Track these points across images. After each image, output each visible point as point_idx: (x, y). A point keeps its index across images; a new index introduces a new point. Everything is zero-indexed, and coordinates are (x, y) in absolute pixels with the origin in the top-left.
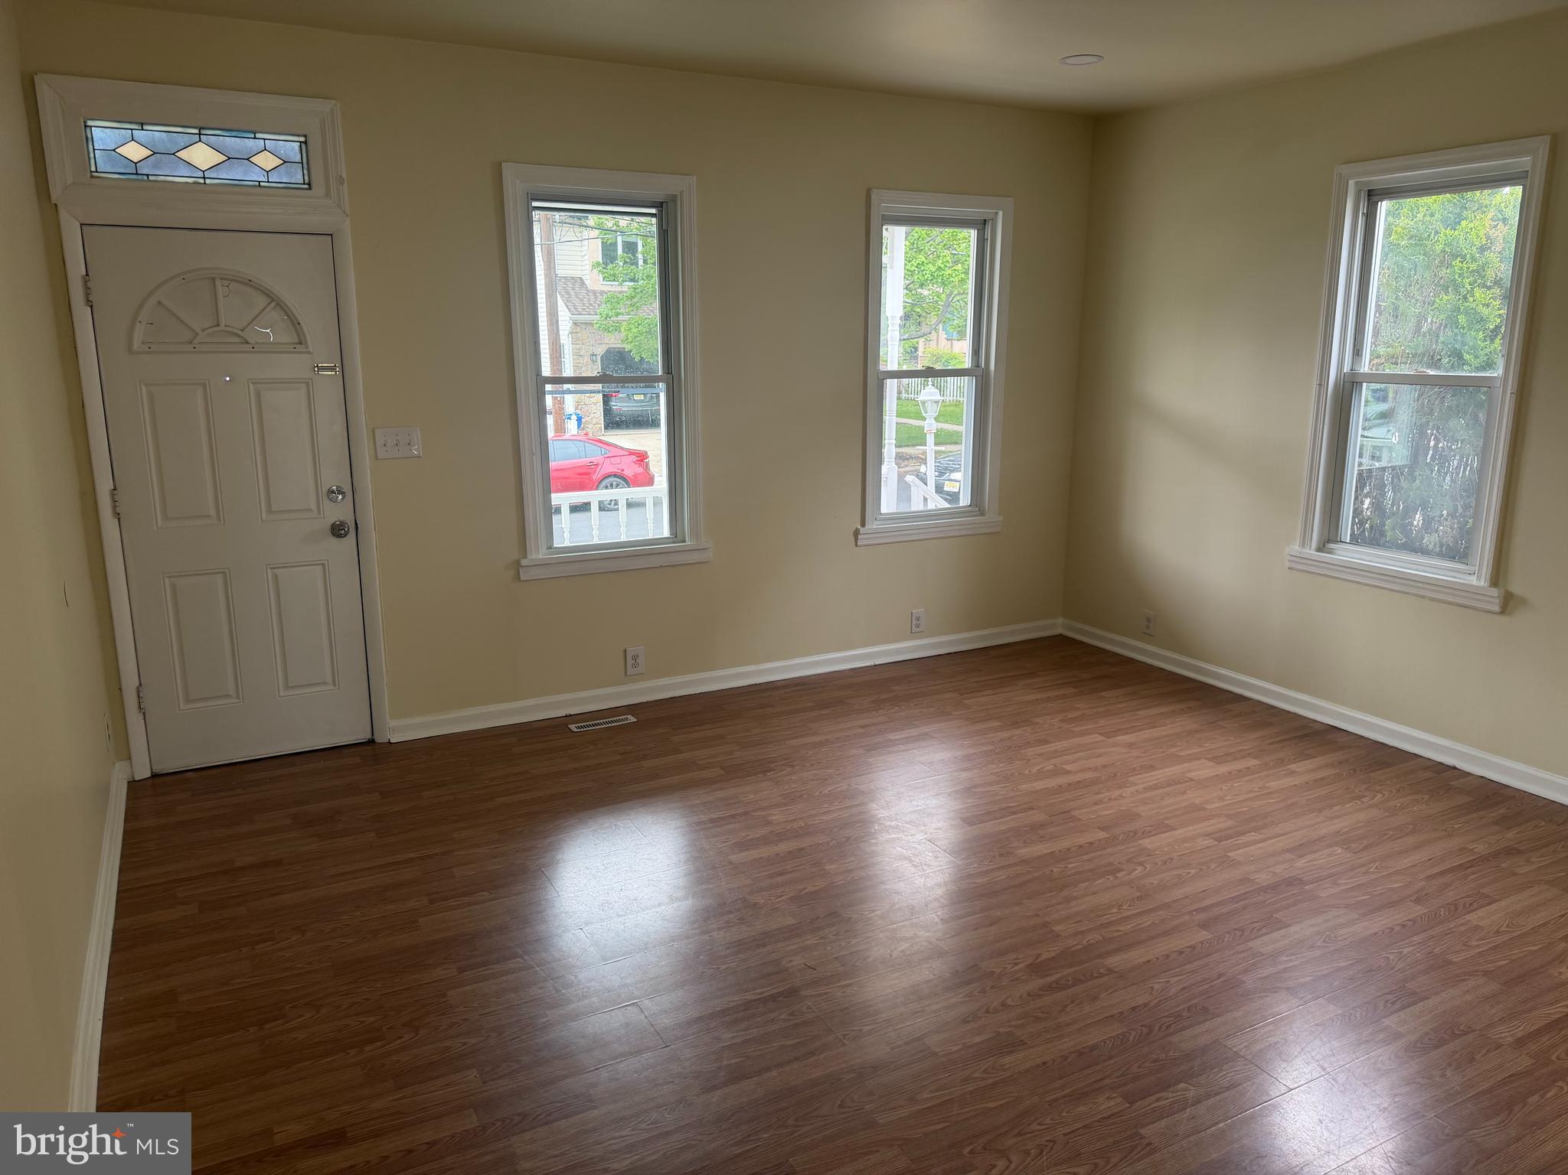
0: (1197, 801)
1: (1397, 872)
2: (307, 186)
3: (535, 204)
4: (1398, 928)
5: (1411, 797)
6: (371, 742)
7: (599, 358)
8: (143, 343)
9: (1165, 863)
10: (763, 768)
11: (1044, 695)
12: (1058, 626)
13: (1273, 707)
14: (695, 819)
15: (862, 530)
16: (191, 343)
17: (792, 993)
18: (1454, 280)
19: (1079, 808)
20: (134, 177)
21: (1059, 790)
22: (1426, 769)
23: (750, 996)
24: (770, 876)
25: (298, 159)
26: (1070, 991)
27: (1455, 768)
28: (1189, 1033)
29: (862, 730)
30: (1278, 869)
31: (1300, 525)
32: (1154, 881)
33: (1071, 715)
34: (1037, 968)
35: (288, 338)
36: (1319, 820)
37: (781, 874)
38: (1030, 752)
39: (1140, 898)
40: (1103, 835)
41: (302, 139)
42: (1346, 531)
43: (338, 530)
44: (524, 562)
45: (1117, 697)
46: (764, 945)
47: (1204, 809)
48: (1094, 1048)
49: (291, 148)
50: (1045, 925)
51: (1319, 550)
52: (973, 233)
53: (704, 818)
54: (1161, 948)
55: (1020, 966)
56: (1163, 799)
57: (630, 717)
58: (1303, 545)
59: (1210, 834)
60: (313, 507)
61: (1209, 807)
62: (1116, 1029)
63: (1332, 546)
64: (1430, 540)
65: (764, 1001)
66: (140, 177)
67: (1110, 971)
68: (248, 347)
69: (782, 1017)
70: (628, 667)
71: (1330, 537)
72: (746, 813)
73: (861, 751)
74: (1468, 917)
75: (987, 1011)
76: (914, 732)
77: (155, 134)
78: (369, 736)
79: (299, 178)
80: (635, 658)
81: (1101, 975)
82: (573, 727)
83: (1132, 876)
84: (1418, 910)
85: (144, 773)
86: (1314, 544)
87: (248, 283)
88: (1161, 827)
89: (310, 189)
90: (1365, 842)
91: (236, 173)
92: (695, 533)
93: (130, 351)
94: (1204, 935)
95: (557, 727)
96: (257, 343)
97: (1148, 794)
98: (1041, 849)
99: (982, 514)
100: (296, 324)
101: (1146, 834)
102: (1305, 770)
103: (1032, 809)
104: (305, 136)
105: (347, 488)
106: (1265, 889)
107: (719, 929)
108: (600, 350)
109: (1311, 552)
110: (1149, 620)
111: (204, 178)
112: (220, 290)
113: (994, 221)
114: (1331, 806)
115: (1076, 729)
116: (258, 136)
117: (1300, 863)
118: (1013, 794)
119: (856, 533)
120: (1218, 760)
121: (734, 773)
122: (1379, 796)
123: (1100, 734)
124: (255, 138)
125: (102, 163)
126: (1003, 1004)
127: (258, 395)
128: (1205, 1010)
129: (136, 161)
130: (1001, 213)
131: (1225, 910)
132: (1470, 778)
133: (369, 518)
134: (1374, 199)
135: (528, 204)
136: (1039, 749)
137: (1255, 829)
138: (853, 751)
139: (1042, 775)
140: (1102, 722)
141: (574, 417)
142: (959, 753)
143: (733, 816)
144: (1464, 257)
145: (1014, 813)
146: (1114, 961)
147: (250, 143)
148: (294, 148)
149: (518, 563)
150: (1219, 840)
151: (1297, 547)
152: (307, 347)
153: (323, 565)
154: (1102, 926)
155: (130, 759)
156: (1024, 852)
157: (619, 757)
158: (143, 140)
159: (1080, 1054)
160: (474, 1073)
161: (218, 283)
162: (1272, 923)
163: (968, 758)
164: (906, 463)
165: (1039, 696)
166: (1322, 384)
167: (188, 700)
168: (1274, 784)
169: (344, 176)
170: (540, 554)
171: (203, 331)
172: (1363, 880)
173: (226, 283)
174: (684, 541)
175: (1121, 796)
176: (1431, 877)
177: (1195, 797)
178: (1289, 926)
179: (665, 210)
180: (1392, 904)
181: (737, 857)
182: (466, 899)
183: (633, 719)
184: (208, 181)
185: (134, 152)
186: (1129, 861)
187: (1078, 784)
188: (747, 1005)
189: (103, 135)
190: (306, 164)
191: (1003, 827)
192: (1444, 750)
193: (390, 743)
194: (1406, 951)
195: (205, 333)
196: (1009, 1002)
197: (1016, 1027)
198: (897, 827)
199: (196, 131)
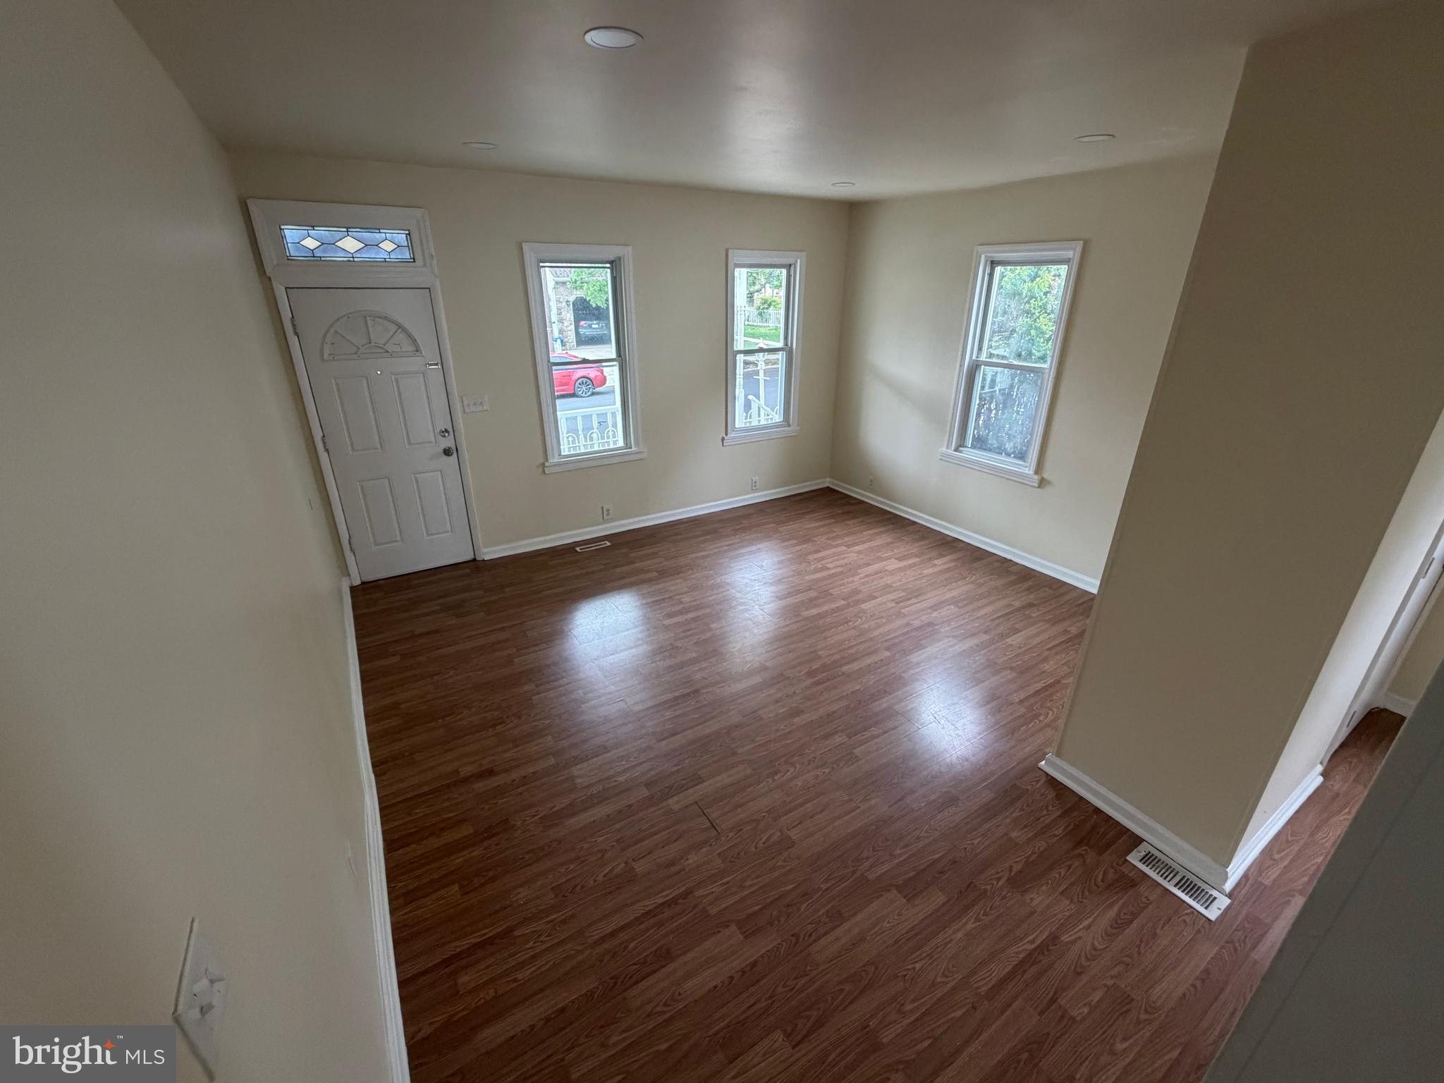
0: (889, 582)
1: (978, 618)
2: (412, 260)
3: (541, 264)
4: (975, 647)
5: (989, 577)
6: (474, 560)
7: (571, 303)
8: (329, 355)
9: (871, 616)
10: (676, 572)
11: (821, 523)
12: (827, 482)
13: (929, 528)
14: (644, 602)
15: (726, 438)
16: (356, 354)
17: (696, 692)
18: (1031, 311)
19: (833, 588)
20: (312, 258)
21: (824, 579)
22: (997, 561)
23: (676, 694)
24: (684, 631)
25: (406, 244)
26: (824, 685)
27: (1011, 561)
28: (877, 703)
29: (726, 548)
30: (923, 618)
31: (946, 438)
32: (866, 626)
33: (831, 536)
34: (810, 674)
35: (411, 348)
36: (945, 591)
37: (689, 630)
38: (811, 557)
39: (859, 636)
40: (843, 602)
41: (407, 232)
42: (969, 442)
43: (447, 452)
44: (547, 464)
45: (854, 524)
46: (682, 668)
47: (891, 586)
48: (834, 712)
49: (401, 237)
50: (815, 651)
51: (956, 450)
52: (784, 271)
53: (649, 600)
54: (869, 660)
55: (802, 673)
56: (872, 582)
57: (607, 542)
58: (947, 448)
59: (893, 600)
60: (433, 439)
61: (894, 585)
62: (844, 703)
63: (961, 449)
64: (1009, 446)
65: (684, 696)
66: (316, 258)
67: (843, 674)
68: (386, 354)
69: (693, 703)
70: (605, 516)
71: (961, 445)
72: (670, 597)
73: (727, 560)
74: (1007, 640)
75: (787, 696)
76: (754, 548)
77: (321, 232)
78: (473, 557)
79: (407, 256)
80: (608, 510)
81: (839, 676)
82: (578, 549)
83: (856, 624)
84: (985, 637)
85: (357, 582)
86: (953, 449)
87: (386, 318)
88: (872, 597)
89: (414, 261)
90: (965, 602)
91: (371, 255)
92: (637, 444)
93: (323, 360)
94: (888, 654)
95: (570, 549)
96: (393, 352)
97: (866, 579)
98: (814, 611)
99: (789, 426)
100: (414, 341)
101: (864, 601)
102: (941, 563)
103: (810, 590)
104: (409, 230)
105: (450, 430)
106: (917, 629)
107: (660, 660)
108: (572, 299)
109: (951, 451)
110: (871, 481)
111: (353, 257)
112: (369, 323)
113: (795, 264)
114: (951, 583)
115: (834, 543)
116: (381, 231)
117: (935, 614)
118: (801, 582)
119: (723, 439)
120: (899, 559)
121: (663, 574)
122: (974, 577)
123: (845, 546)
124: (380, 232)
125: (292, 251)
126: (794, 693)
127: (397, 382)
128: (885, 692)
129: (312, 248)
130: (799, 261)
131: (897, 640)
132: (1018, 566)
133: (464, 444)
134: (994, 265)
135: (538, 265)
136: (816, 556)
137: (916, 597)
138: (723, 561)
139: (816, 571)
140: (846, 539)
141: (559, 341)
142: (776, 560)
143: (663, 599)
144: (1036, 298)
145: (802, 592)
146: (845, 669)
147: (377, 235)
148: (403, 238)
149: (543, 465)
150: (897, 603)
151: (944, 449)
152: (421, 353)
153: (441, 471)
154: (840, 651)
155: (349, 575)
156: (806, 613)
157: (603, 567)
158: (315, 237)
159: (829, 715)
160: (550, 738)
161: (368, 318)
162: (919, 646)
163: (780, 562)
164: (748, 366)
165: (818, 524)
166: (962, 365)
167: (376, 544)
168: (926, 572)
169: (434, 254)
170: (556, 460)
171: (363, 346)
172: (962, 622)
173: (371, 318)
174: (631, 448)
175: (853, 581)
176: (993, 620)
177: (889, 580)
178: (926, 647)
179: (615, 265)
180: (973, 635)
181: (667, 622)
182: (535, 648)
183: (609, 544)
184: (355, 259)
185: (310, 243)
186: (855, 616)
187: (834, 575)
188: (676, 698)
189: (291, 233)
190: (411, 247)
191: (797, 601)
192: (1007, 551)
193: (484, 560)
194: (977, 658)
195: (365, 347)
196: (797, 692)
197: (800, 703)
198: (745, 603)
199: (345, 230)
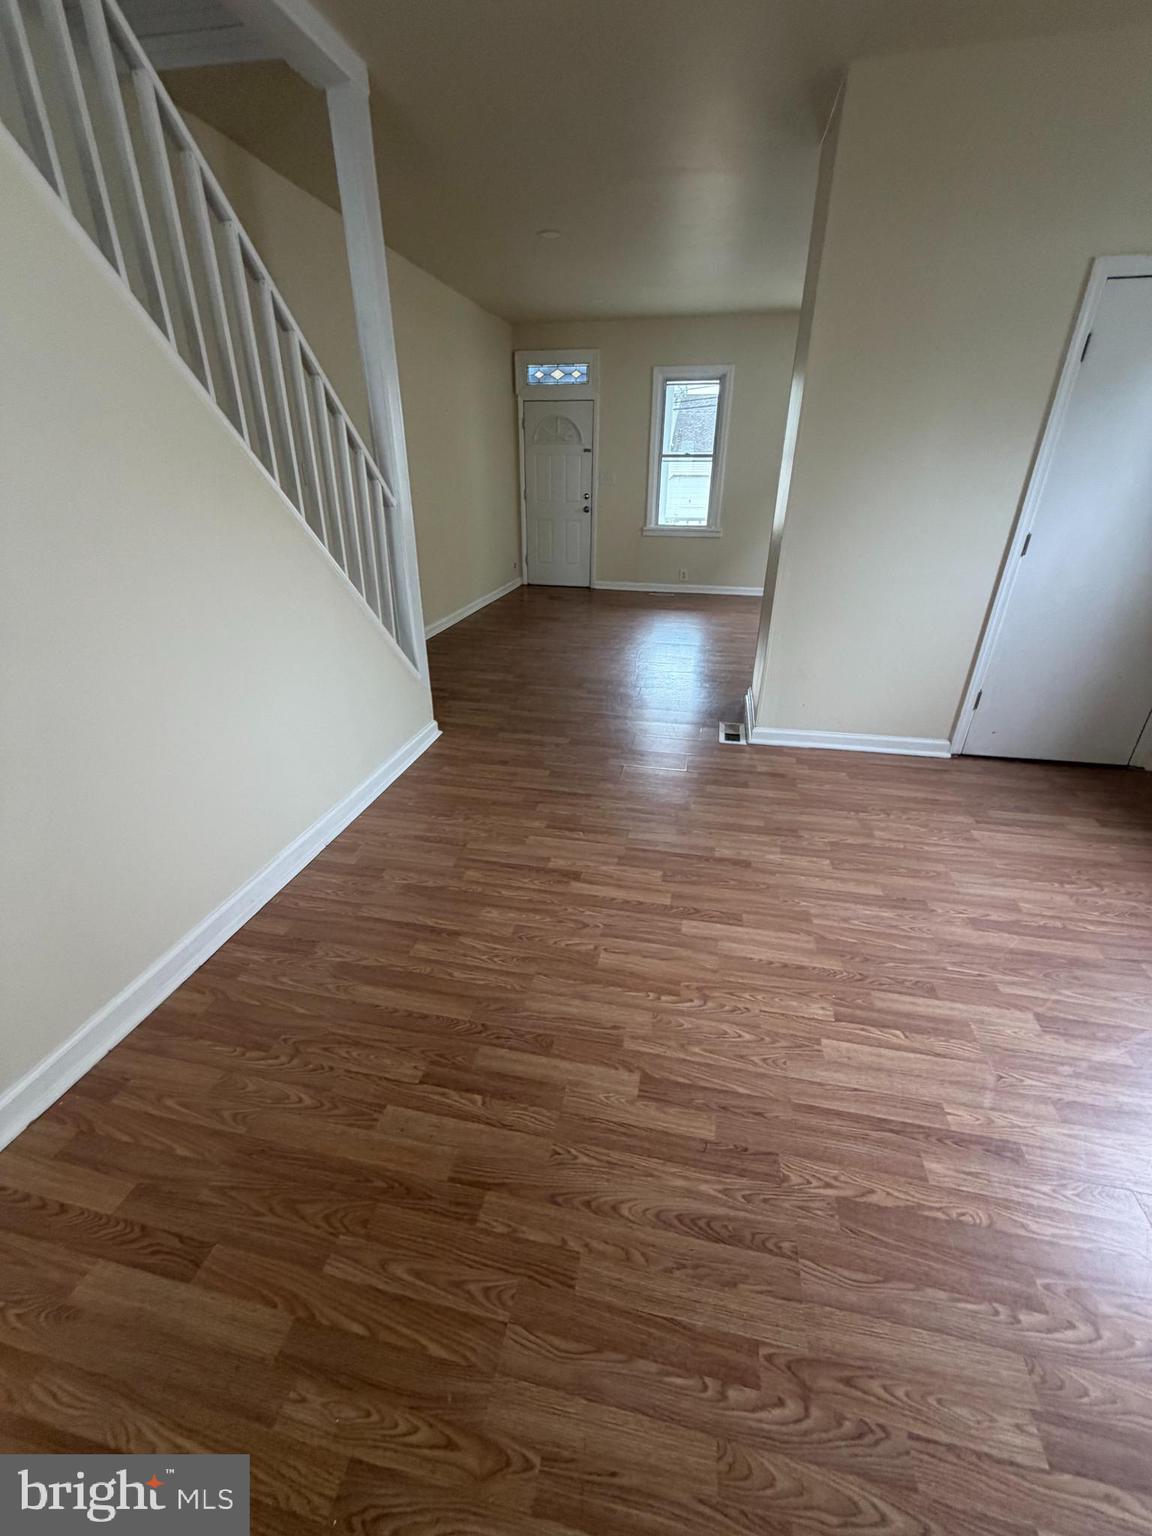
8: (537, 439)
16: (549, 440)
25: (586, 373)
35: (577, 439)
43: (586, 510)
44: (644, 528)
60: (579, 500)
66: (541, 384)
68: (565, 443)
70: (681, 577)
77: (545, 368)
78: (589, 585)
79: (585, 380)
80: (684, 574)
85: (526, 583)
87: (567, 419)
89: (589, 384)
91: (567, 380)
93: (533, 444)
96: (568, 440)
100: (579, 434)
104: (589, 364)
105: (590, 495)
111: (558, 382)
112: (558, 423)
124: (574, 366)
125: (531, 380)
127: (566, 459)
129: (540, 378)
135: (664, 383)
147: (572, 368)
148: (585, 369)
152: (582, 442)
153: (580, 521)
158: (542, 370)
161: (558, 420)
169: (599, 377)
170: (651, 526)
171: (552, 436)
174: (711, 527)
179: (723, 381)
185: (539, 375)
189: (531, 370)
193: (594, 589)
199: (557, 365)
